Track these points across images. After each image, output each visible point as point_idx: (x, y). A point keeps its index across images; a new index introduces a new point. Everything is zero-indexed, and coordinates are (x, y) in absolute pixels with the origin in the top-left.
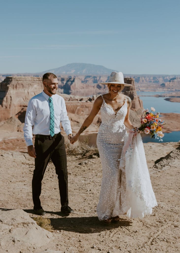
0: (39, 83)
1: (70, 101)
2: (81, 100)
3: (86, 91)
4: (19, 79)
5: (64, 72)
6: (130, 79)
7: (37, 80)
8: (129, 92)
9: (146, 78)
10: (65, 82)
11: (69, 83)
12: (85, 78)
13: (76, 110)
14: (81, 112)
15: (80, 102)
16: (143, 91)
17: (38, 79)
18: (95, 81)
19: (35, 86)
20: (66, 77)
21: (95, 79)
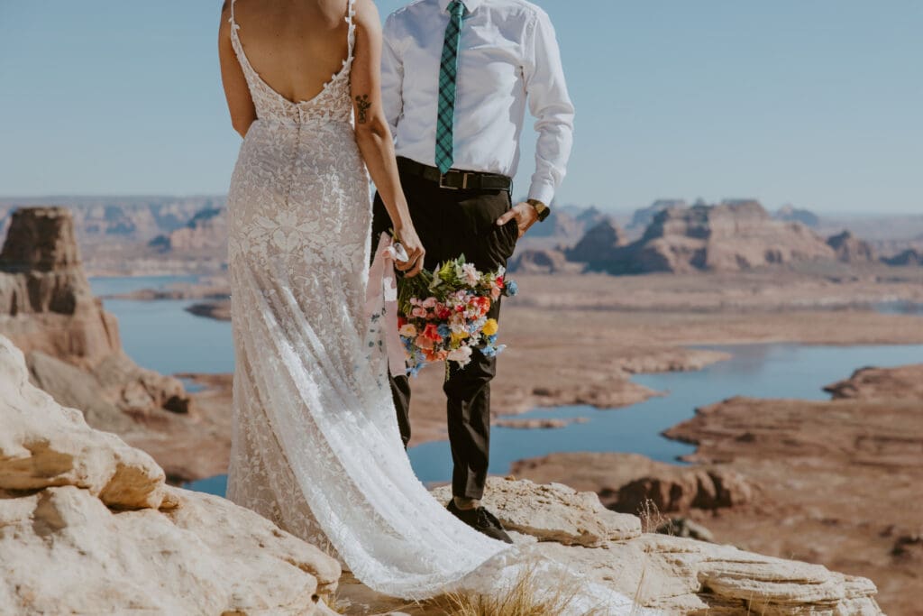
8: (51, 275)
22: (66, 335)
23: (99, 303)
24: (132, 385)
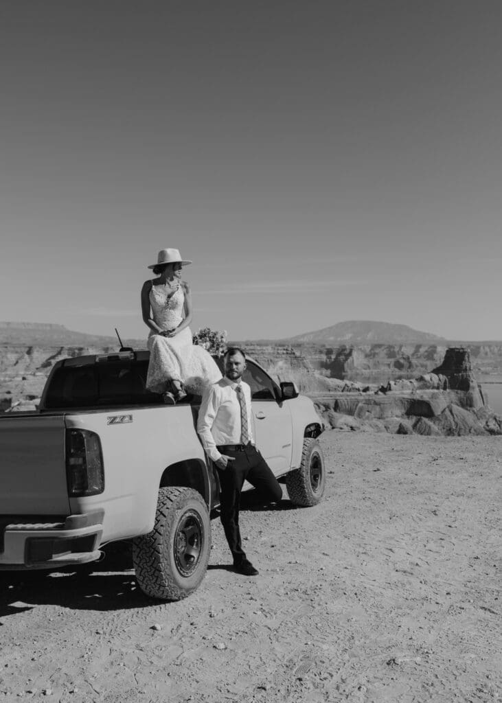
0: (288, 358)
1: (345, 393)
2: (366, 390)
3: (374, 373)
4: (250, 352)
5: (332, 338)
6: (461, 351)
7: (283, 353)
8: (460, 374)
9: (492, 348)
10: (333, 357)
11: (342, 358)
12: (372, 349)
13: (356, 409)
14: (365, 413)
15: (364, 394)
16: (486, 373)
17: (285, 352)
18: (391, 355)
19: (281, 363)
20: (336, 347)
21: (390, 350)
22: (465, 398)
23: (479, 386)
24: (491, 419)
